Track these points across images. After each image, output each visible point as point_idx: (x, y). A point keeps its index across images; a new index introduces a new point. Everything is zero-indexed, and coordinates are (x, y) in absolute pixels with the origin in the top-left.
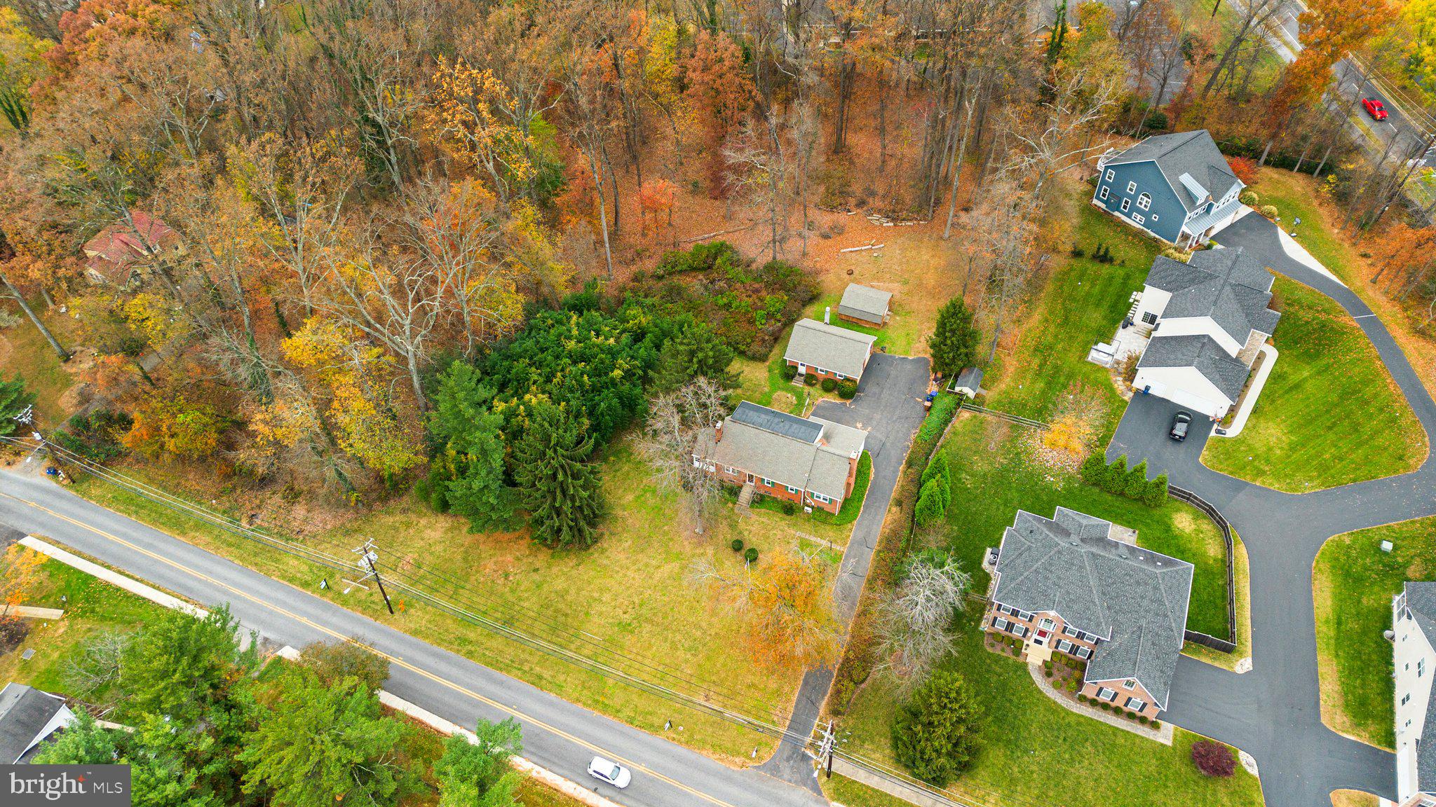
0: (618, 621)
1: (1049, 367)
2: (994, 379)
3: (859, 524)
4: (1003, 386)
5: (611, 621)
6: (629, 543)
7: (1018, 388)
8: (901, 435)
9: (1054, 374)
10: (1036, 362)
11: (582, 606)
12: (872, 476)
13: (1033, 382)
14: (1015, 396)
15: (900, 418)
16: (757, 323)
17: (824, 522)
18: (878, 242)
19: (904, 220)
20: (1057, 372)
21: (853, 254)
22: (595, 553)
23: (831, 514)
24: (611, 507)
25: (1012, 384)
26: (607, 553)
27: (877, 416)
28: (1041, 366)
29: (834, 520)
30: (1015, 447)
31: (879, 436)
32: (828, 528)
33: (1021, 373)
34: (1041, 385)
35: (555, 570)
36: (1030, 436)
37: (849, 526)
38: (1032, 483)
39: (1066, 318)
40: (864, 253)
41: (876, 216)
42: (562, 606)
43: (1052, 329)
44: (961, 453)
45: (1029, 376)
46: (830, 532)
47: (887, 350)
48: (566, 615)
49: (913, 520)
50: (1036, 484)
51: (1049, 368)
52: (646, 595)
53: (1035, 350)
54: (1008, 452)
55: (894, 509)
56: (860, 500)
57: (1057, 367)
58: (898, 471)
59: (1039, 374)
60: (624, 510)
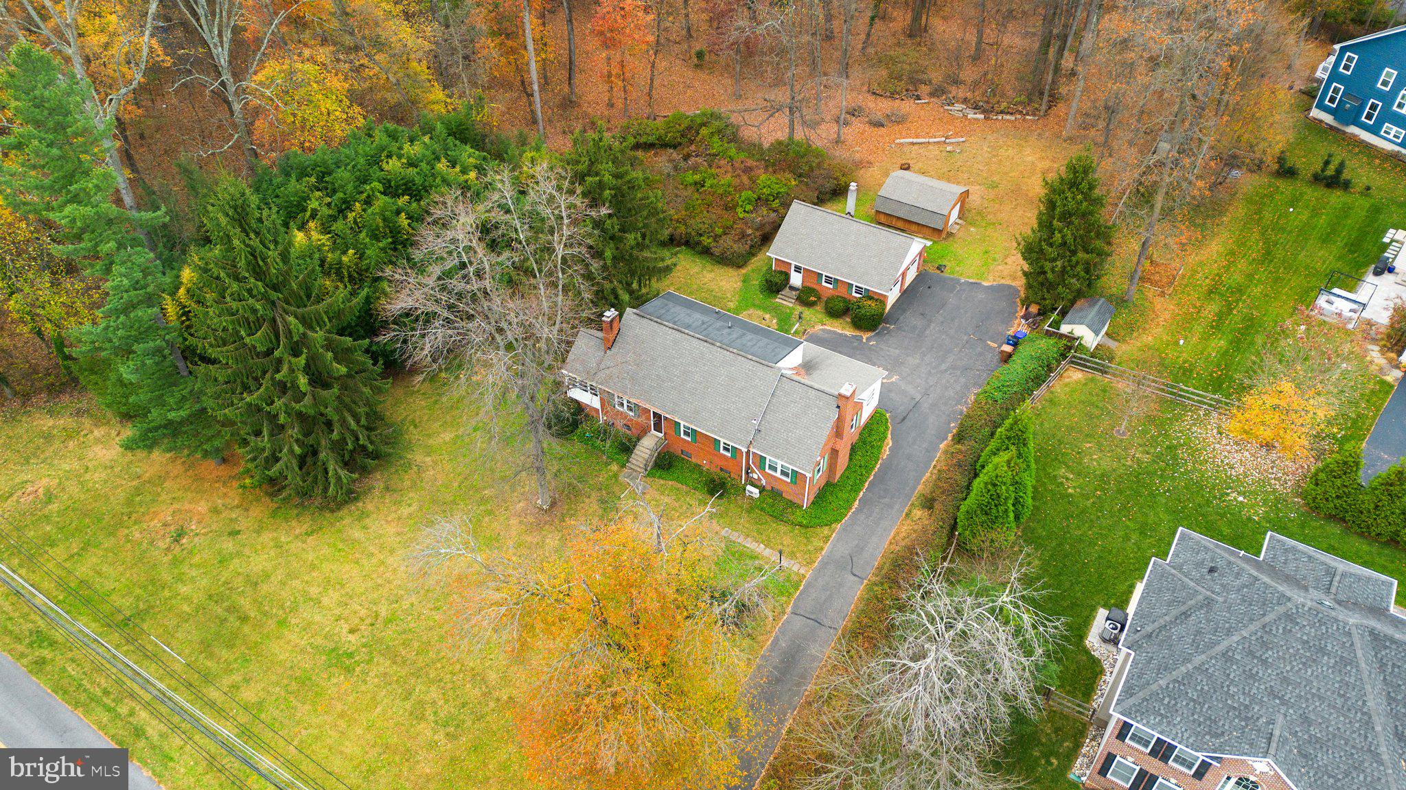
0: (331, 645)
1: (1236, 317)
2: (1131, 328)
3: (844, 530)
4: (1148, 339)
5: (319, 641)
6: (412, 509)
7: (1177, 343)
8: (951, 393)
9: (1247, 328)
10: (1212, 308)
11: (282, 607)
12: (886, 452)
13: (1205, 338)
14: (1171, 353)
15: (954, 367)
16: (739, 210)
17: (779, 518)
18: (956, 135)
19: (1002, 112)
20: (1252, 326)
21: (916, 147)
22: (346, 517)
23: (793, 505)
24: (409, 447)
25: (1166, 338)
26: (367, 521)
27: (913, 361)
28: (1221, 317)
29: (798, 516)
30: (1166, 436)
31: (910, 390)
32: (783, 528)
33: (1185, 323)
34: (1220, 343)
35: (266, 537)
36: (1197, 421)
37: (826, 531)
38: (1199, 500)
39: (1268, 253)
40: (931, 147)
41: (958, 106)
42: (245, 603)
43: (1242, 265)
44: (1059, 435)
45: (1198, 329)
46: (786, 536)
47: (948, 270)
48: (244, 619)
49: (951, 535)
50: (1208, 502)
51: (1238, 318)
52: (405, 604)
53: (1211, 292)
54: (1154, 442)
55: (918, 513)
56: (855, 489)
57: (1251, 319)
58: (936, 449)
59: (1217, 325)
60: (428, 455)
